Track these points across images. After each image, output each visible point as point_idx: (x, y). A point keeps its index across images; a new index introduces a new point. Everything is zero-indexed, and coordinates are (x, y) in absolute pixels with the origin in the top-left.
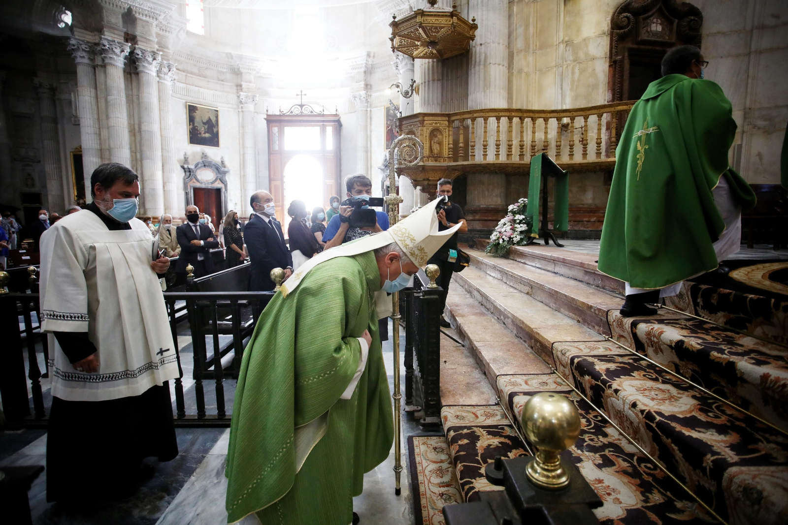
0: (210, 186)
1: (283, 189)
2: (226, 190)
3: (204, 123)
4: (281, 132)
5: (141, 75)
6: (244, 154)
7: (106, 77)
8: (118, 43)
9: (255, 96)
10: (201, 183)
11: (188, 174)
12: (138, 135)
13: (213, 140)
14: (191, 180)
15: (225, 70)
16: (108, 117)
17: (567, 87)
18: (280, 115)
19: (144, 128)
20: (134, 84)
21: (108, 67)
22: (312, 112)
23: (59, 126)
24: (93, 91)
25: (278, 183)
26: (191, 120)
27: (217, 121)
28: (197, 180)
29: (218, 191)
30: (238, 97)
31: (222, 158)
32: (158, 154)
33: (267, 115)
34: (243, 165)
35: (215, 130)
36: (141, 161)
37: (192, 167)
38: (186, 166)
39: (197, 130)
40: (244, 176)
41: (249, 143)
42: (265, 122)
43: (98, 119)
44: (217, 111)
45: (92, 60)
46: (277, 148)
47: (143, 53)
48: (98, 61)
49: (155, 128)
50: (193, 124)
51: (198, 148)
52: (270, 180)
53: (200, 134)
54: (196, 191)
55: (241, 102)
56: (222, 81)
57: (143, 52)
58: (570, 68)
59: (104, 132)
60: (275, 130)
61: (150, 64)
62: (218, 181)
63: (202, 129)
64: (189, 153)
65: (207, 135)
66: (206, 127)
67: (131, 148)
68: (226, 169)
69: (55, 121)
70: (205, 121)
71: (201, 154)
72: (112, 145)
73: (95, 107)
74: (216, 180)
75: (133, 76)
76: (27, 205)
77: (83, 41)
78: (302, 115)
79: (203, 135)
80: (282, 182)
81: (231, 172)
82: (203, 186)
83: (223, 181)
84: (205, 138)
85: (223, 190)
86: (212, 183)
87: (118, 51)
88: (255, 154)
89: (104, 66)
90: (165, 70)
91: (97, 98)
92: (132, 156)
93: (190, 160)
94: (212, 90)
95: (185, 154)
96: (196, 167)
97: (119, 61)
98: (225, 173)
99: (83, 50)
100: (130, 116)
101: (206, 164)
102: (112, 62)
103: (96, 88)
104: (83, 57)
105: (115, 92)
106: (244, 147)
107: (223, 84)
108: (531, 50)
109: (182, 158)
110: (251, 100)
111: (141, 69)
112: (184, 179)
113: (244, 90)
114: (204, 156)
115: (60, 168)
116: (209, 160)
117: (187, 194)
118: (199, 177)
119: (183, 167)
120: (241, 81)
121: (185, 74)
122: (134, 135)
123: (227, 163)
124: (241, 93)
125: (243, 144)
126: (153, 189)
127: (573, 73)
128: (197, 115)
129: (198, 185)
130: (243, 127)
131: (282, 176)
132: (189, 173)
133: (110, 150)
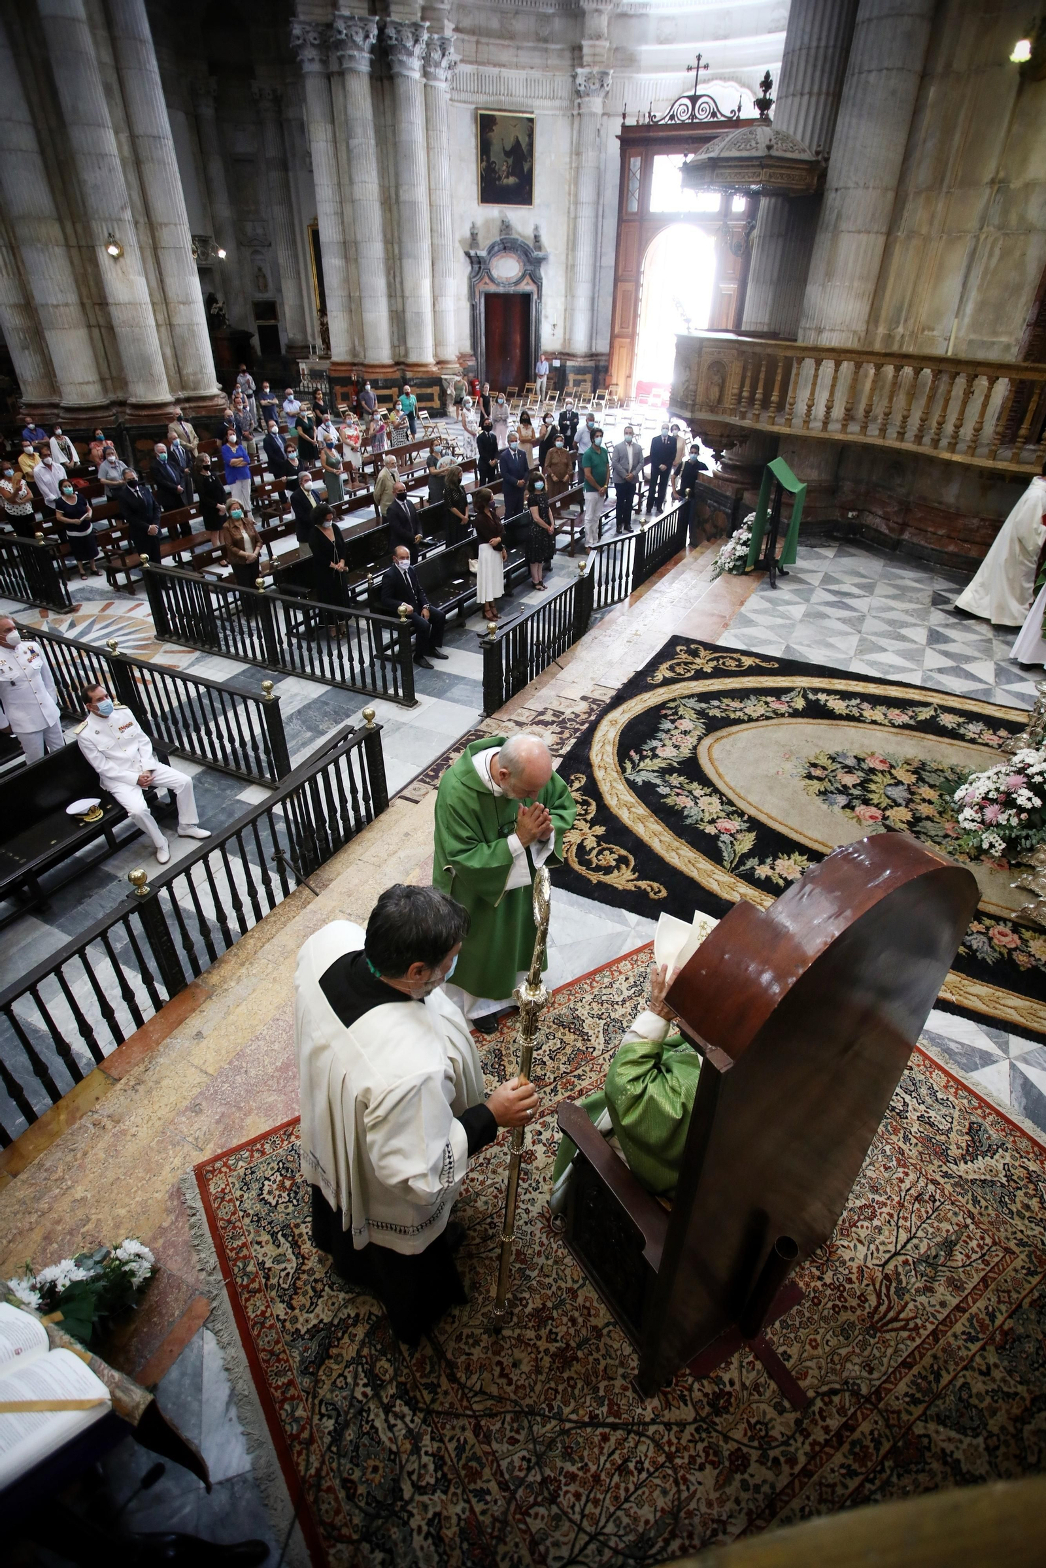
0: (512, 290)
1: (637, 300)
2: (540, 296)
3: (507, 154)
4: (647, 167)
5: (399, 81)
6: (576, 218)
7: (345, 97)
8: (361, 19)
9: (607, 74)
10: (498, 285)
11: (476, 267)
12: (395, 208)
13: (522, 193)
14: (481, 279)
15: (551, 11)
16: (351, 182)
17: (975, 281)
18: (647, 127)
19: (404, 196)
20: (387, 102)
21: (348, 77)
22: (714, 115)
23: (291, 174)
24: (329, 127)
25: (629, 286)
26: (485, 148)
27: (531, 145)
28: (492, 279)
29: (526, 298)
30: (574, 77)
31: (536, 228)
32: (425, 246)
33: (624, 127)
34: (572, 244)
35: (526, 169)
36: (400, 259)
37: (483, 253)
38: (472, 253)
39: (494, 170)
40: (573, 266)
41: (587, 193)
42: (618, 142)
43: (339, 184)
44: (531, 120)
45: (325, 62)
46: (634, 207)
47: (398, 32)
48: (334, 67)
49: (420, 194)
50: (488, 158)
51: (495, 211)
52: (616, 280)
53: (500, 178)
54: (490, 298)
55: (578, 94)
56: (546, 41)
57: (398, 26)
58: (990, 240)
59: (348, 210)
60: (636, 163)
61: (410, 54)
62: (527, 279)
63: (503, 167)
64: (479, 223)
65: (512, 180)
66: (510, 161)
67: (385, 236)
68: (541, 254)
69: (284, 166)
70: (508, 148)
71: (499, 223)
72: (359, 238)
73: (333, 162)
74: (523, 276)
75: (386, 83)
76: (262, 322)
77: (309, 24)
78: (692, 126)
79: (505, 181)
80: (638, 285)
81: (551, 258)
82: (501, 290)
83: (537, 281)
84: (508, 186)
85: (535, 297)
86: (517, 283)
87: (359, 39)
88: (597, 217)
89: (342, 74)
90: (436, 55)
91: (335, 141)
92: (386, 251)
93: (480, 238)
94: (523, 68)
95: (473, 226)
96: (489, 253)
97: (362, 61)
98: (539, 262)
99: (313, 45)
100: (383, 171)
101: (508, 244)
102: (353, 65)
103: (333, 122)
104: (312, 60)
105: (359, 130)
106: (576, 203)
107: (546, 50)
108: (945, 189)
109: (468, 234)
110: (597, 86)
111: (396, 68)
112: (470, 279)
113: (586, 59)
114: (506, 227)
115: (296, 256)
116: (514, 236)
117: (473, 307)
118: (495, 273)
119: (467, 254)
120: (583, 36)
121: (474, 39)
122: (390, 210)
123: (545, 240)
124: (579, 70)
125: (576, 195)
126: (418, 314)
127: (991, 255)
128: (495, 135)
129: (492, 289)
130: (578, 154)
131: (639, 273)
132: (478, 265)
133: (356, 243)
